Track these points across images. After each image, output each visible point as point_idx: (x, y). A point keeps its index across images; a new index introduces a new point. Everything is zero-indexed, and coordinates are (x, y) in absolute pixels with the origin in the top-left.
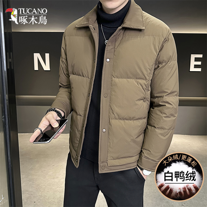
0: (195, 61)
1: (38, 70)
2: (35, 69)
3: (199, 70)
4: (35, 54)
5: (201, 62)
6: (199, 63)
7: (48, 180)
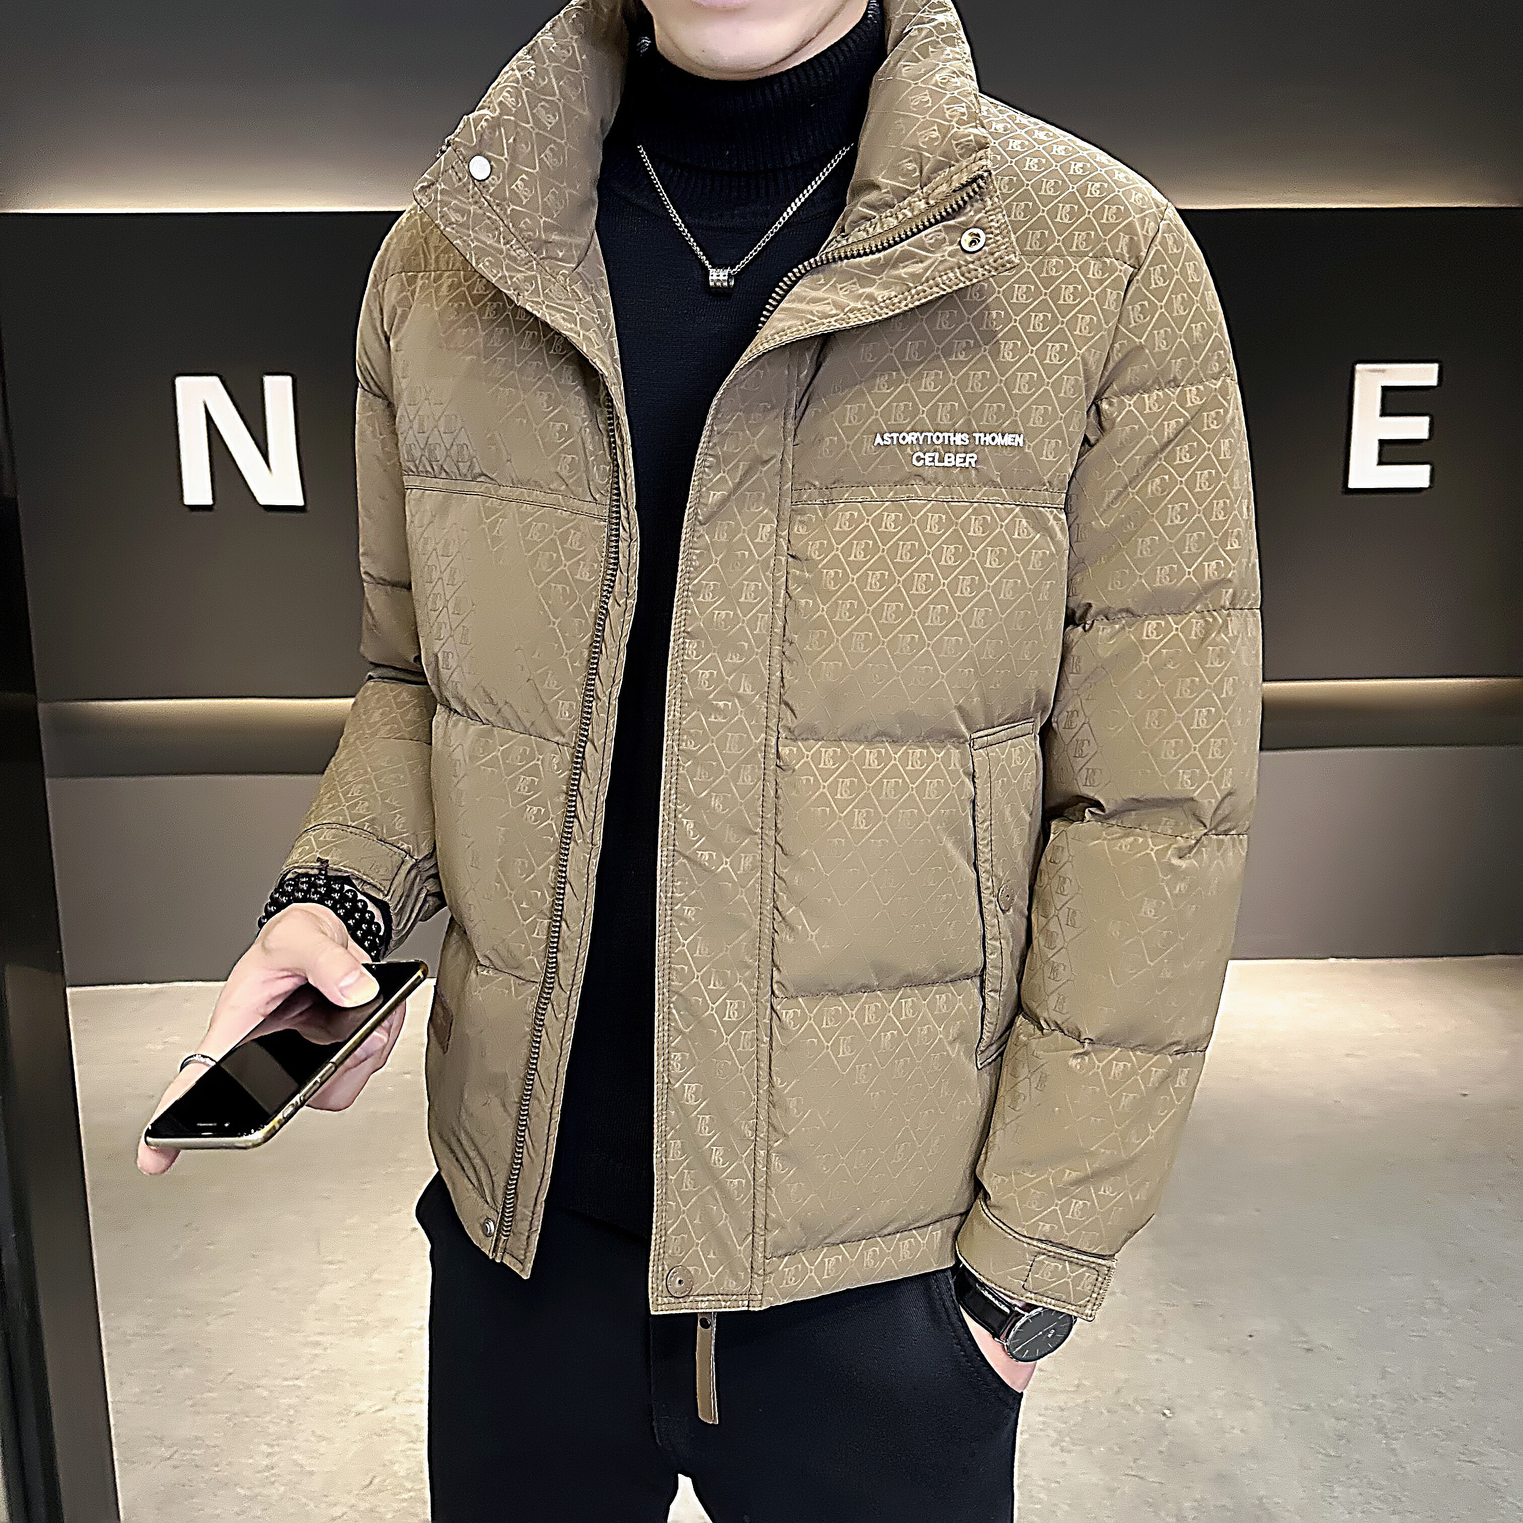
0: (1384, 413)
3: (1417, 476)
5: (1425, 420)
6: (1416, 428)
7: (317, 1344)
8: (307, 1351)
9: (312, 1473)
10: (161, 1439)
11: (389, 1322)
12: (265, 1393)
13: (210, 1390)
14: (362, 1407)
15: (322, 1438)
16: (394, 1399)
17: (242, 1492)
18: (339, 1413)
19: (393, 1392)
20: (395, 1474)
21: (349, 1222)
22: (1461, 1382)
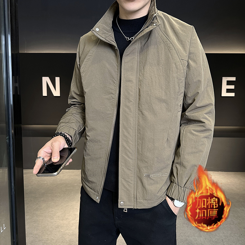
0: (227, 85)
2: (44, 95)
4: (43, 78)
6: (232, 87)
8: (54, 222)
9: (54, 240)
10: (31, 234)
11: (67, 219)
12: (47, 228)
13: (39, 227)
14: (62, 230)
15: (56, 235)
16: (67, 230)
17: (43, 242)
18: (59, 231)
19: (67, 229)
20: (66, 240)
21: (62, 204)
22: (236, 235)
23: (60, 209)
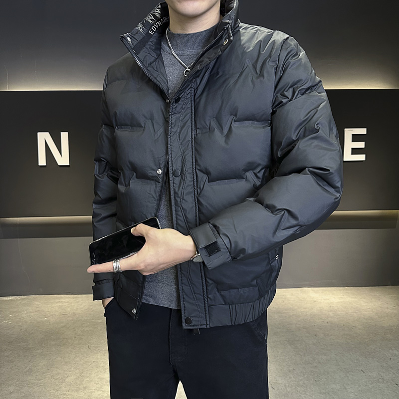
0: (353, 141)
1: (45, 165)
2: (40, 165)
3: (362, 157)
4: (39, 134)
5: (364, 143)
6: (361, 145)
23: (72, 369)
